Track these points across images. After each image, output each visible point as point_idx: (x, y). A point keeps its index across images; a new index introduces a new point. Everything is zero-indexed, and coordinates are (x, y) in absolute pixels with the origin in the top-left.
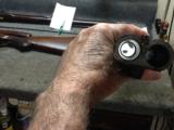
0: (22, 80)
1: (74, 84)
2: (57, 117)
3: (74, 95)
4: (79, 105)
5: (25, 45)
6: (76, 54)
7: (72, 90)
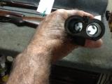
0: (19, 44)
1: (41, 48)
2: (29, 70)
3: (40, 55)
4: (44, 62)
5: (21, 22)
6: (43, 29)
7: (40, 52)
